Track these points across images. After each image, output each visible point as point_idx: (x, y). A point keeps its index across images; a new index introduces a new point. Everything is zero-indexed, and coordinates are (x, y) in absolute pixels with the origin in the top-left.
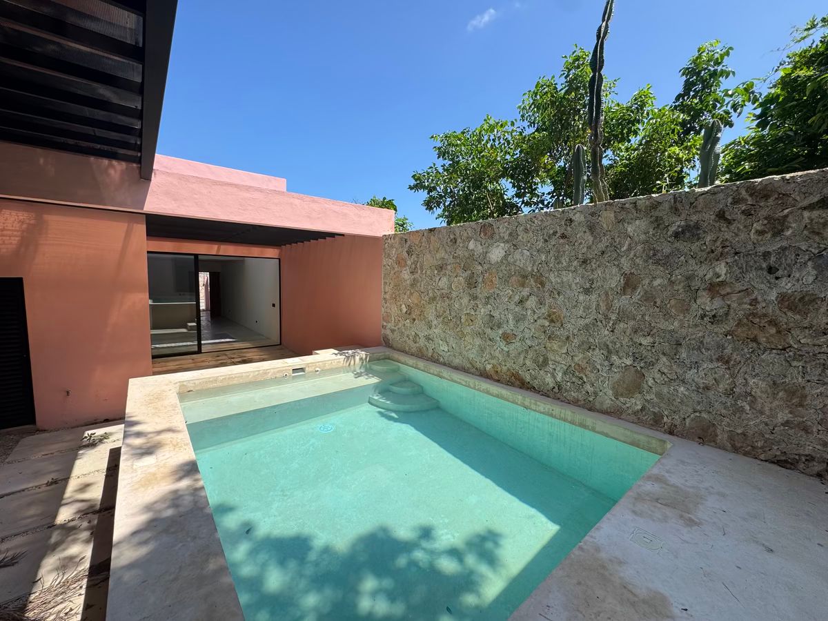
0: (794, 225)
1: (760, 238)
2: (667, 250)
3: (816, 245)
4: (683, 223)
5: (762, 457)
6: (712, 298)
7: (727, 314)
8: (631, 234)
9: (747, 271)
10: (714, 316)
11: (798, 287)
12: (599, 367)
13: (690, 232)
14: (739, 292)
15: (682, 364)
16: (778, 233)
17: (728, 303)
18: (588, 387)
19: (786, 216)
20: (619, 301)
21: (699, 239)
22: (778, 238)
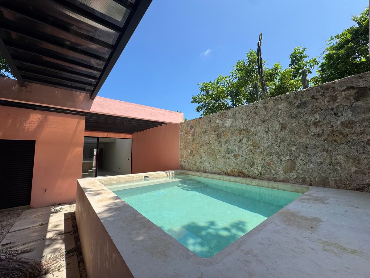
0: (340, 97)
1: (329, 103)
2: (295, 112)
3: (349, 103)
4: (300, 102)
5: (350, 188)
6: (316, 128)
7: (323, 133)
8: (281, 109)
9: (327, 116)
10: (318, 134)
11: (347, 118)
12: (276, 162)
13: (303, 105)
14: (326, 124)
15: (309, 155)
16: (335, 101)
17: (323, 128)
18: (273, 172)
19: (336, 95)
20: (280, 134)
21: (306, 107)
22: (336, 103)
